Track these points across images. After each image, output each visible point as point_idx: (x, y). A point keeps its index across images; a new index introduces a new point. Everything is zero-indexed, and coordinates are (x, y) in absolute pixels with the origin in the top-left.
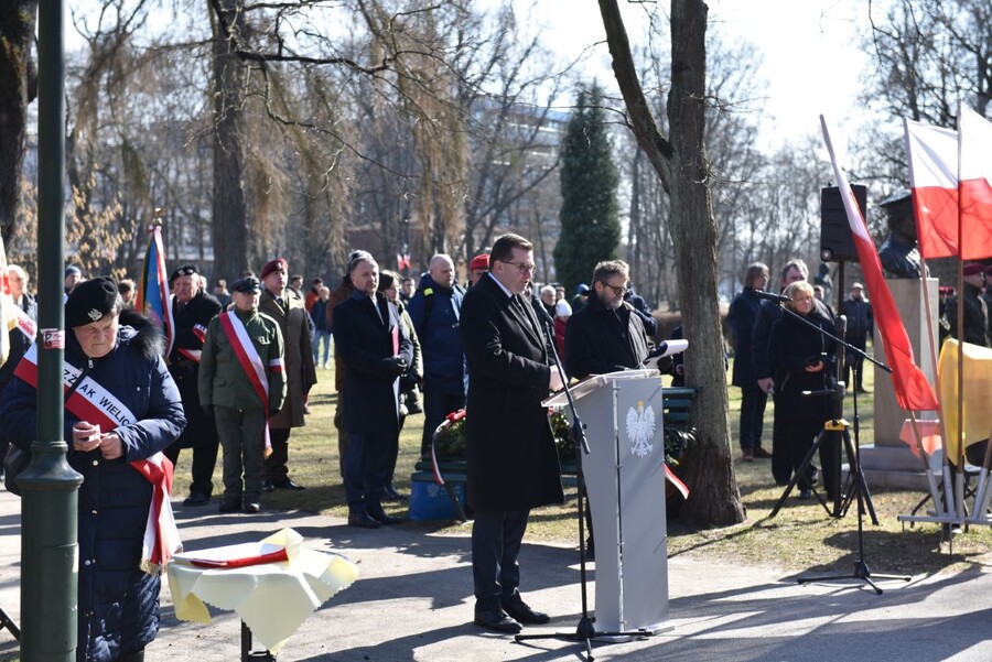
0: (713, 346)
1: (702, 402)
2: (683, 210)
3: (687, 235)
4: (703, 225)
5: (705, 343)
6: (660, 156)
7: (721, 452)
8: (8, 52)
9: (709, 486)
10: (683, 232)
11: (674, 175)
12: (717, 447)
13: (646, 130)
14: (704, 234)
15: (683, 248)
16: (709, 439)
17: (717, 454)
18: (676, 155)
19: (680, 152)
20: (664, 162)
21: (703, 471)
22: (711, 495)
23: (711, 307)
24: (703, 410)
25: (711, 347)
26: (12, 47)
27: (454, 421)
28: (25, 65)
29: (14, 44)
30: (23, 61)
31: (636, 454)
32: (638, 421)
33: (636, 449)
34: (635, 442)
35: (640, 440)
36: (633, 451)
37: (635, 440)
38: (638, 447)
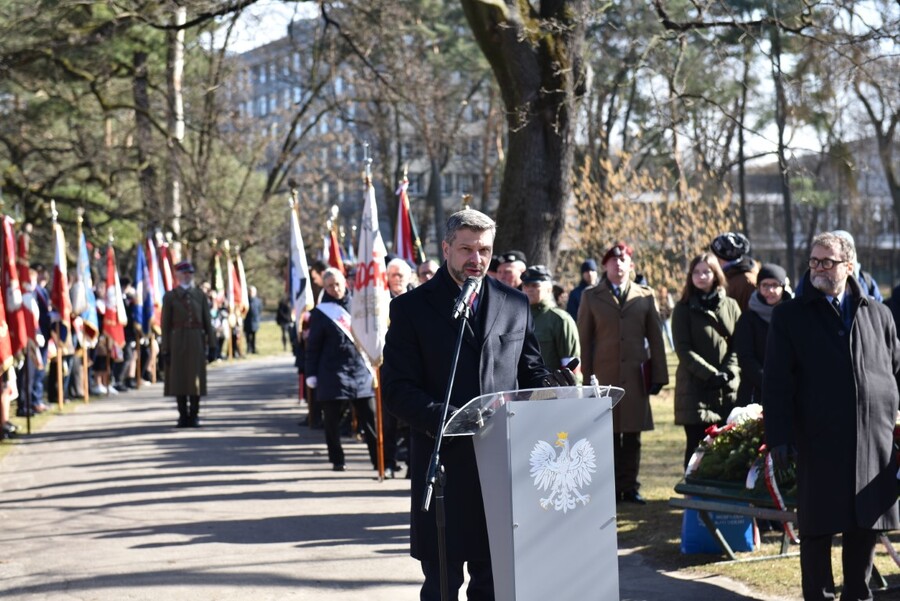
26: (556, 44)
27: (714, 435)
28: (571, 61)
29: (559, 41)
30: (568, 57)
31: (551, 507)
32: (555, 461)
33: (550, 500)
34: (549, 491)
35: (560, 487)
36: (544, 503)
37: (550, 488)
38: (556, 497)
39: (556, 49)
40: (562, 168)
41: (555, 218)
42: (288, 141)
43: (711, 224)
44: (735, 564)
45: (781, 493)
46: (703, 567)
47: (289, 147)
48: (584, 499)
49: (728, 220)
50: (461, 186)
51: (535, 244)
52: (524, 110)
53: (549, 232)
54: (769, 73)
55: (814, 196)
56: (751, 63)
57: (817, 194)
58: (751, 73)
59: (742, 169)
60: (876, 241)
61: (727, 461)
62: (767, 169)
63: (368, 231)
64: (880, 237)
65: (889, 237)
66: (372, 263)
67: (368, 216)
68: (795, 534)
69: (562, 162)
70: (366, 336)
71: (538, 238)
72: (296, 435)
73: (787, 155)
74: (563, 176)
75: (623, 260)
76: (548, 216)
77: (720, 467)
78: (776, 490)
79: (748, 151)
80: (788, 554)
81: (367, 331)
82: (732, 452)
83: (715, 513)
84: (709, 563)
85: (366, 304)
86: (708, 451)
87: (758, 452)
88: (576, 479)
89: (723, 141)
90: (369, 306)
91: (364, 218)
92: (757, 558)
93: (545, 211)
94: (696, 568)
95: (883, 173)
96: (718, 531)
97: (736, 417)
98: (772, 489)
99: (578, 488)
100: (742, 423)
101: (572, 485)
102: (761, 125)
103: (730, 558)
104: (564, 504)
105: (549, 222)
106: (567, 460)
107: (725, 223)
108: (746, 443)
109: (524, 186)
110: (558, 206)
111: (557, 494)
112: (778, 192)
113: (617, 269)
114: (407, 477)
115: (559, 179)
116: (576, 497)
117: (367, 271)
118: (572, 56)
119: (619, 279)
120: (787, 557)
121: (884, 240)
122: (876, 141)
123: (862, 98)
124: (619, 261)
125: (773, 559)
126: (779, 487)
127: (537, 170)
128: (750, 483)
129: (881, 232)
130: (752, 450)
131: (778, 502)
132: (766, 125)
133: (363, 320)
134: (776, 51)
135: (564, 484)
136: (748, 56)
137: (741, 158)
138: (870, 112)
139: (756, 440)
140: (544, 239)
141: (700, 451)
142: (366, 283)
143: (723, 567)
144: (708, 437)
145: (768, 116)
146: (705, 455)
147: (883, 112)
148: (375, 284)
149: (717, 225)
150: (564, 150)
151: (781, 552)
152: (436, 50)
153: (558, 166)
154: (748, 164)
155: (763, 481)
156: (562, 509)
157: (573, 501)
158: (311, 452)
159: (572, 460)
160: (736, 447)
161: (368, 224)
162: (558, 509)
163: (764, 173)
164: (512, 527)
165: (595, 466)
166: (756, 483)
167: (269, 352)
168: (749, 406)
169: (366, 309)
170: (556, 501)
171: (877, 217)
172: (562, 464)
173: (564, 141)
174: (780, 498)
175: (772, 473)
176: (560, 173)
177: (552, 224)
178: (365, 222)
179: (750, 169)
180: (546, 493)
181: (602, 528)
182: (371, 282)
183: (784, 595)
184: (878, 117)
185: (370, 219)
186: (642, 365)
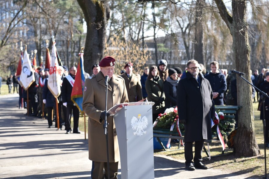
0: (247, 91)
1: (242, 111)
2: (236, 42)
3: (237, 51)
4: (243, 47)
5: (244, 90)
6: (229, 23)
7: (248, 130)
8: (100, 5)
9: (243, 142)
10: (236, 50)
11: (233, 29)
12: (247, 128)
13: (224, 14)
14: (244, 50)
15: (236, 56)
16: (244, 125)
17: (247, 131)
18: (234, 22)
19: (235, 20)
20: (230, 25)
21: (241, 137)
22: (244, 145)
23: (246, 77)
24: (242, 114)
25: (245, 92)
26: (101, 4)
27: (161, 116)
28: (105, 9)
29: (102, 3)
30: (105, 7)
31: (136, 134)
32: (137, 122)
33: (136, 133)
34: (136, 130)
35: (139, 129)
36: (135, 133)
37: (136, 129)
38: (138, 132)
39: (101, 5)
40: (103, 40)
41: (101, 54)
42: (8, 29)
43: (142, 57)
44: (166, 152)
45: (181, 132)
46: (158, 153)
47: (9, 31)
48: (145, 132)
49: (147, 56)
50: (59, 44)
51: (95, 62)
52: (100, 23)
53: (99, 59)
54: (152, 13)
55: (164, 49)
56: (146, 10)
57: (165, 49)
58: (146, 13)
59: (143, 41)
60: (180, 62)
61: (165, 123)
62: (150, 41)
63: (53, 57)
64: (182, 61)
65: (184, 61)
66: (55, 67)
67: (53, 53)
68: (183, 144)
69: (103, 38)
70: (54, 88)
71: (96, 60)
72: (25, 118)
73: (156, 37)
74: (103, 42)
75: (130, 67)
76: (99, 54)
77: (163, 125)
78: (180, 131)
79: (145, 36)
80: (180, 149)
81: (54, 87)
82: (167, 121)
83: (161, 138)
84: (159, 152)
85: (53, 79)
86: (159, 121)
87: (174, 121)
88: (143, 127)
89: (137, 32)
90: (54, 79)
91: (52, 53)
92: (171, 150)
93: (98, 53)
94: (156, 153)
95: (183, 43)
96: (162, 143)
97: (167, 111)
98: (179, 131)
99: (143, 129)
100: (169, 113)
101: (142, 129)
102: (149, 28)
103: (165, 150)
104: (140, 133)
105: (99, 56)
106: (141, 122)
107: (146, 56)
108: (170, 118)
109: (92, 45)
110: (102, 51)
111: (138, 131)
112: (153, 47)
113: (129, 69)
114: (65, 130)
115: (102, 43)
116: (143, 132)
117: (53, 69)
118: (106, 7)
119: (129, 72)
120: (180, 150)
121: (182, 62)
122: (181, 34)
123: (178, 21)
124: (129, 68)
125: (176, 150)
126: (181, 130)
127: (96, 40)
128: (172, 129)
129: (182, 60)
130: (172, 120)
131: (180, 134)
132: (150, 28)
133: (53, 83)
134: (153, 7)
135: (140, 128)
136: (145, 8)
137: (143, 38)
138: (180, 25)
139: (173, 117)
140: (98, 61)
141: (157, 121)
142: (53, 73)
143: (163, 153)
144: (159, 117)
145: (151, 25)
146: (158, 122)
147: (183, 25)
148: (56, 73)
149: (144, 57)
150: (103, 35)
151: (178, 149)
152: (53, 3)
153: (102, 39)
154: (145, 39)
155: (175, 129)
156: (139, 135)
157: (142, 133)
158: (32, 123)
159: (142, 122)
160: (168, 120)
161: (53, 55)
162: (138, 135)
163: (149, 42)
164: (126, 140)
165: (148, 123)
166: (173, 130)
167: (5, 94)
168: (170, 108)
169: (53, 80)
170: (138, 133)
171: (180, 55)
172: (139, 123)
173: (103, 32)
174: (180, 133)
175: (179, 127)
176: (102, 41)
177: (100, 56)
178: (52, 54)
179: (146, 41)
180: (135, 131)
181: (149, 140)
182: (55, 72)
183: (182, 160)
184: (182, 26)
185: (54, 54)
186: (136, 97)
